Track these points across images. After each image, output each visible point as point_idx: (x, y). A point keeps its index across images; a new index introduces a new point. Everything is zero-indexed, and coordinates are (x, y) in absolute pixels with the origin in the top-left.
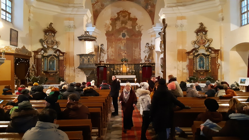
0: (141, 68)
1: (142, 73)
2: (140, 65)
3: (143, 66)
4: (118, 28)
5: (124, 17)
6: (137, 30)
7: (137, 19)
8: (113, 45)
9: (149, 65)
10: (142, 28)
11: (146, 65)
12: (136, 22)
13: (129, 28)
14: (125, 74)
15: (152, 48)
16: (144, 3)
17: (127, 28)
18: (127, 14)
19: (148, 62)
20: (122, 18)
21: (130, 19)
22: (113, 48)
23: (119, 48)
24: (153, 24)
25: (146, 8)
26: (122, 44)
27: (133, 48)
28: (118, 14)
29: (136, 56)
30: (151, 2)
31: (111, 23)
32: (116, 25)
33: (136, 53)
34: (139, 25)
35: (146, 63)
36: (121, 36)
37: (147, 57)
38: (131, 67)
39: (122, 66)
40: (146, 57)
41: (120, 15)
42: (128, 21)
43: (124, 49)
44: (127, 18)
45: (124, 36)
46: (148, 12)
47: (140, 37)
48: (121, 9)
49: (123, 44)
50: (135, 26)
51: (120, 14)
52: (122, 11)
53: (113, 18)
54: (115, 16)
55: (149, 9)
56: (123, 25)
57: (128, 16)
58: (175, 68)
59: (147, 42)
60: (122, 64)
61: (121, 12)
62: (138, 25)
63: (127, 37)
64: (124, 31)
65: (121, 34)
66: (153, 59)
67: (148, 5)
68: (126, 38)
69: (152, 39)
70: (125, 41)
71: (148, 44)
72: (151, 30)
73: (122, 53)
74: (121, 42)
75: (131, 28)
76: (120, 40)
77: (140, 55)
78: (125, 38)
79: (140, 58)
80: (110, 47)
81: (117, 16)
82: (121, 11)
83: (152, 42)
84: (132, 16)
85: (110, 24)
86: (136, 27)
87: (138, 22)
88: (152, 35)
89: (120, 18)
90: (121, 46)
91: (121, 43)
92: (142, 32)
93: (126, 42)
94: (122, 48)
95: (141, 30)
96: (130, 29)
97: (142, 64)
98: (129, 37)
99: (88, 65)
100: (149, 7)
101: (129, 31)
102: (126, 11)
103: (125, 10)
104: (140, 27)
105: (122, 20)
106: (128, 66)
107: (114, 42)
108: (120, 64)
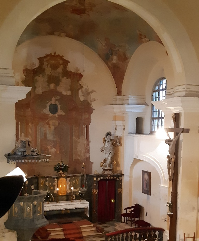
0: (96, 183)
1: (98, 193)
2: (95, 179)
3: (101, 180)
4: (39, 91)
5: (54, 67)
6: (82, 99)
7: (81, 76)
8: (29, 130)
9: (112, 178)
10: (93, 96)
11: (107, 178)
12: (80, 82)
13: (64, 93)
14: (63, 198)
15: (116, 143)
16: (103, 47)
17: (60, 94)
18: (61, 62)
19: (110, 172)
20: (48, 71)
21: (67, 74)
22: (29, 137)
23: (43, 137)
24: (119, 93)
25: (106, 58)
26: (49, 127)
27: (74, 138)
28: (41, 59)
29: (79, 153)
30: (120, 50)
31: (24, 80)
32: (36, 85)
33: (80, 148)
34: (86, 90)
35: (108, 174)
36: (47, 111)
37: (108, 162)
38: (74, 182)
39: (56, 182)
40: (105, 161)
41: (46, 63)
42: (63, 77)
43: (54, 139)
44: (60, 70)
45: (54, 109)
46: (109, 67)
47: (88, 116)
48: (48, 51)
49: (52, 128)
51: (45, 60)
52: (51, 55)
53: (28, 68)
54: (34, 64)
55: (114, 61)
56: (52, 86)
57: (62, 66)
59: (108, 131)
60: (58, 178)
61: (49, 58)
62: (83, 89)
63: (61, 114)
64: (53, 99)
65: (48, 105)
66: (118, 165)
67: (112, 54)
68: (58, 115)
69: (115, 123)
70: (56, 122)
71: (109, 134)
73: (49, 147)
74: (48, 123)
75: (69, 93)
76: (44, 118)
77: (89, 153)
78: (56, 115)
79: (88, 158)
80: (23, 134)
81: (37, 64)
82: (47, 56)
83: (116, 129)
84: (71, 68)
85: (21, 80)
86: (80, 93)
87: (82, 81)
88: (116, 116)
89: (44, 69)
90: (48, 132)
91: (47, 126)
92: (94, 105)
93: (59, 124)
94: (50, 137)
95: (91, 101)
96: (67, 95)
97: (97, 176)
98: (64, 114)
100: (115, 57)
101: (63, 98)
102: (58, 56)
103: (56, 54)
104: (89, 93)
105: (50, 74)
106: (69, 181)
107: (32, 123)
108: (54, 178)
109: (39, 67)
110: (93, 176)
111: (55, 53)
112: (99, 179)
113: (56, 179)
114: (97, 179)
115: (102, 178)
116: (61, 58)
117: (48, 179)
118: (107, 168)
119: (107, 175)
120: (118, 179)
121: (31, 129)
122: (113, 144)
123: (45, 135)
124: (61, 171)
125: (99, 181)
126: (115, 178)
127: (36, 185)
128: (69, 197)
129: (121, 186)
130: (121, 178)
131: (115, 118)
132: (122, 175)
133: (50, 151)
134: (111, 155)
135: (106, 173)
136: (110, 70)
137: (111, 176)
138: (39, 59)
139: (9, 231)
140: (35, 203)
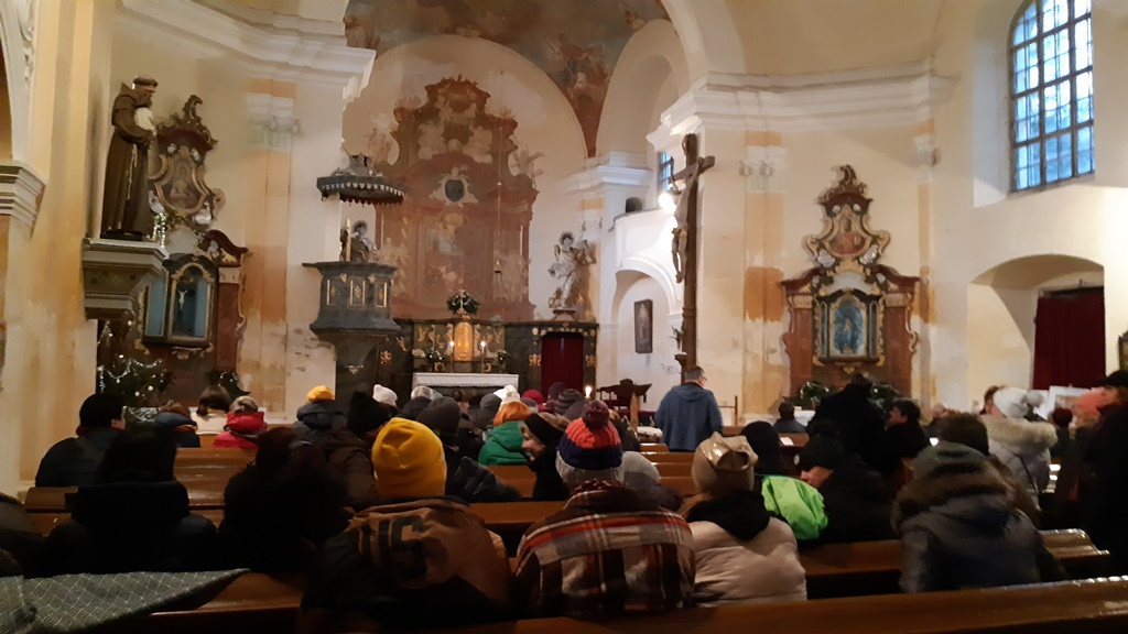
0: (538, 342)
1: (542, 363)
2: (535, 331)
3: (549, 334)
4: (426, 153)
5: (460, 107)
6: (515, 172)
7: (514, 124)
8: (403, 231)
9: (573, 330)
10: (537, 165)
11: (562, 330)
12: (511, 137)
13: (478, 159)
14: (464, 366)
15: (584, 256)
16: (558, 57)
17: (469, 160)
18: (473, 96)
19: (569, 318)
20: (446, 114)
21: (485, 121)
22: (403, 245)
23: (431, 248)
24: (592, 152)
25: (563, 81)
26: (445, 227)
27: (496, 252)
28: (431, 90)
29: (506, 285)
30: (590, 58)
31: (396, 129)
32: (420, 142)
33: (508, 278)
34: (524, 153)
35: (563, 322)
36: (440, 194)
37: (565, 295)
38: (490, 337)
39: (451, 331)
40: (559, 293)
41: (441, 99)
42: (476, 126)
43: (454, 254)
44: (472, 111)
45: (455, 191)
46: (570, 100)
47: (526, 207)
48: (448, 72)
49: (451, 229)
50: (508, 153)
51: (440, 91)
52: (451, 81)
53: (406, 106)
54: (417, 100)
55: (579, 85)
56: (454, 144)
57: (474, 106)
58: (735, 344)
59: (567, 230)
60: (455, 322)
61: (447, 86)
62: (518, 152)
63: (469, 201)
64: (455, 172)
65: (443, 182)
66: (587, 305)
67: (575, 72)
68: (464, 204)
69: (583, 217)
70: (459, 219)
71: (567, 237)
72: (584, 180)
73: (443, 269)
74: (442, 220)
75: (488, 159)
76: (436, 209)
77: (527, 285)
78: (460, 204)
79: (526, 297)
80: (389, 240)
81: (424, 99)
82: (444, 82)
83: (584, 229)
84: (492, 108)
85: (390, 130)
86: (511, 160)
87: (518, 136)
88: (583, 202)
89: (439, 110)
90: (441, 238)
91: (441, 226)
92: (538, 184)
93: (465, 222)
94: (446, 247)
95: (533, 176)
96: (483, 164)
97: (541, 325)
98: (476, 201)
99: (366, 314)
100: (581, 77)
101: (475, 170)
102: (467, 82)
103: (463, 80)
104: (530, 160)
105: (449, 119)
106: (478, 331)
107: (409, 218)
108: (444, 323)
109: (428, 104)
110: (531, 325)
111: (460, 78)
112: (543, 333)
113: (450, 325)
114: (539, 332)
115: (550, 329)
116: (473, 87)
117: (433, 326)
118: (560, 308)
119: (560, 324)
120: (586, 334)
121: (407, 231)
122: (575, 258)
123: (436, 245)
124: (462, 309)
125: (544, 337)
126: (580, 330)
127: (408, 339)
128: (475, 366)
129: (593, 352)
130: (593, 332)
131: (584, 206)
132: (596, 326)
133: (444, 276)
134: (570, 281)
135: (561, 318)
136: (572, 105)
137: (571, 325)
138: (426, 88)
139: (319, 346)
140: (372, 279)
